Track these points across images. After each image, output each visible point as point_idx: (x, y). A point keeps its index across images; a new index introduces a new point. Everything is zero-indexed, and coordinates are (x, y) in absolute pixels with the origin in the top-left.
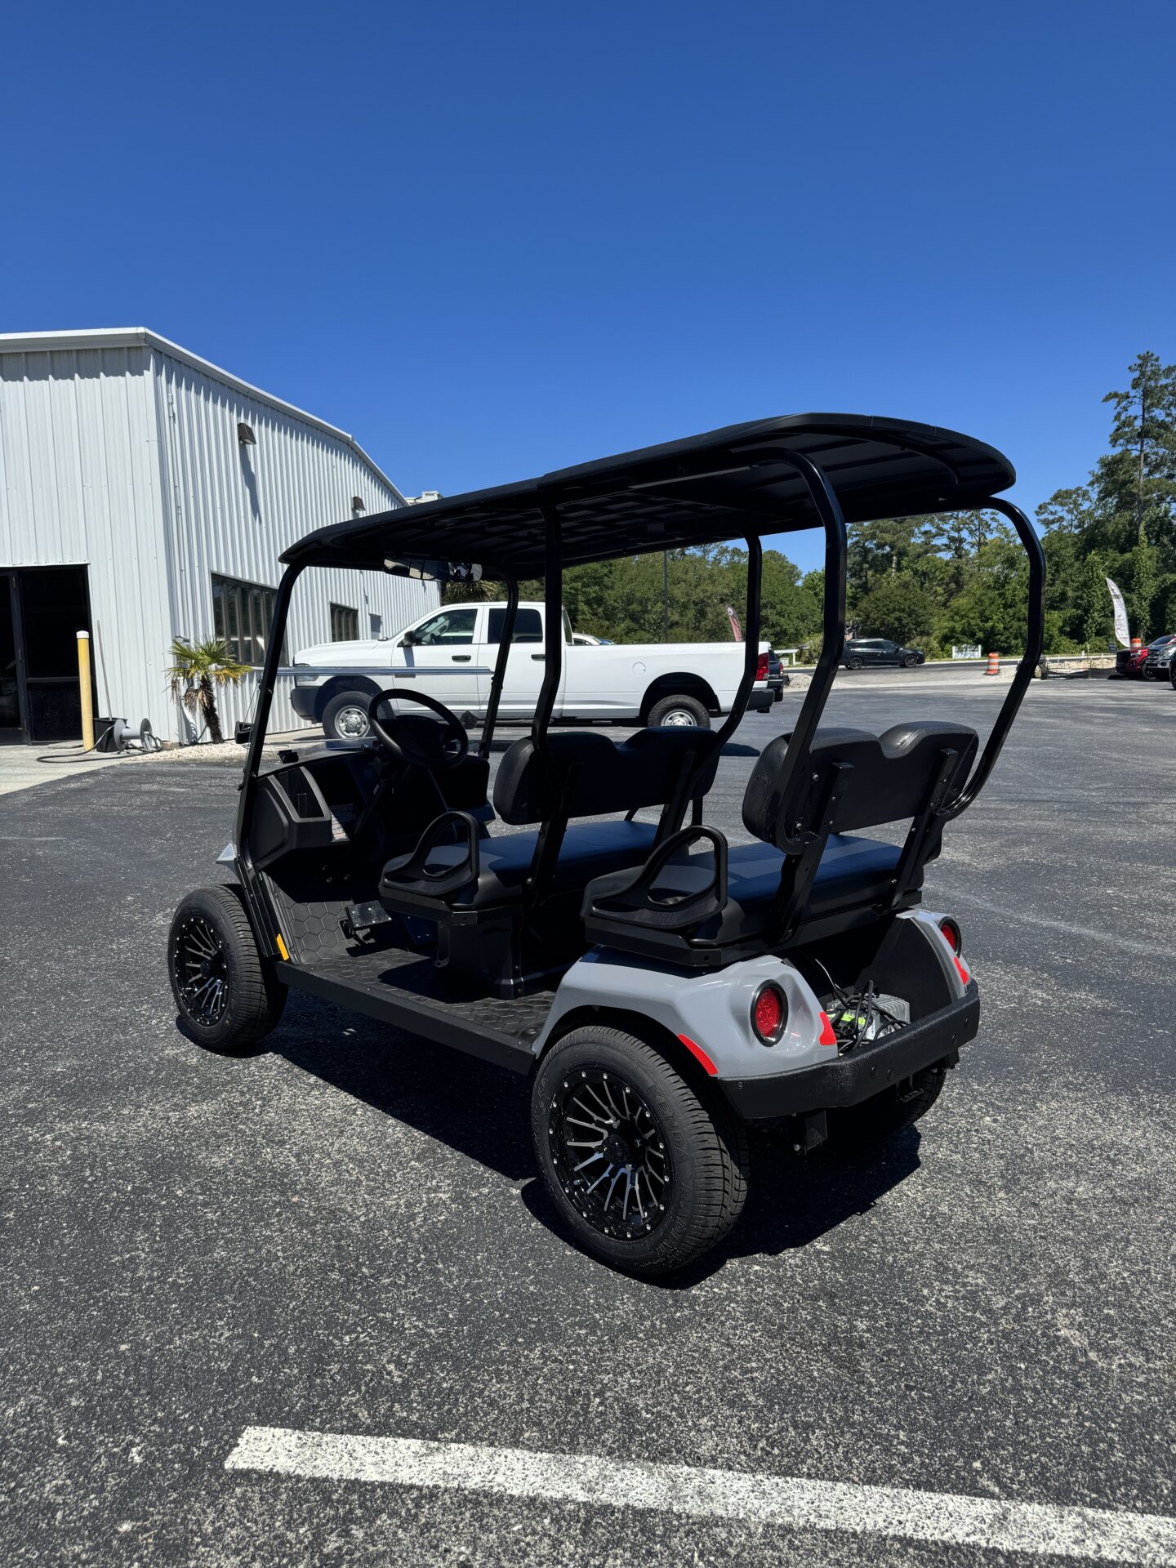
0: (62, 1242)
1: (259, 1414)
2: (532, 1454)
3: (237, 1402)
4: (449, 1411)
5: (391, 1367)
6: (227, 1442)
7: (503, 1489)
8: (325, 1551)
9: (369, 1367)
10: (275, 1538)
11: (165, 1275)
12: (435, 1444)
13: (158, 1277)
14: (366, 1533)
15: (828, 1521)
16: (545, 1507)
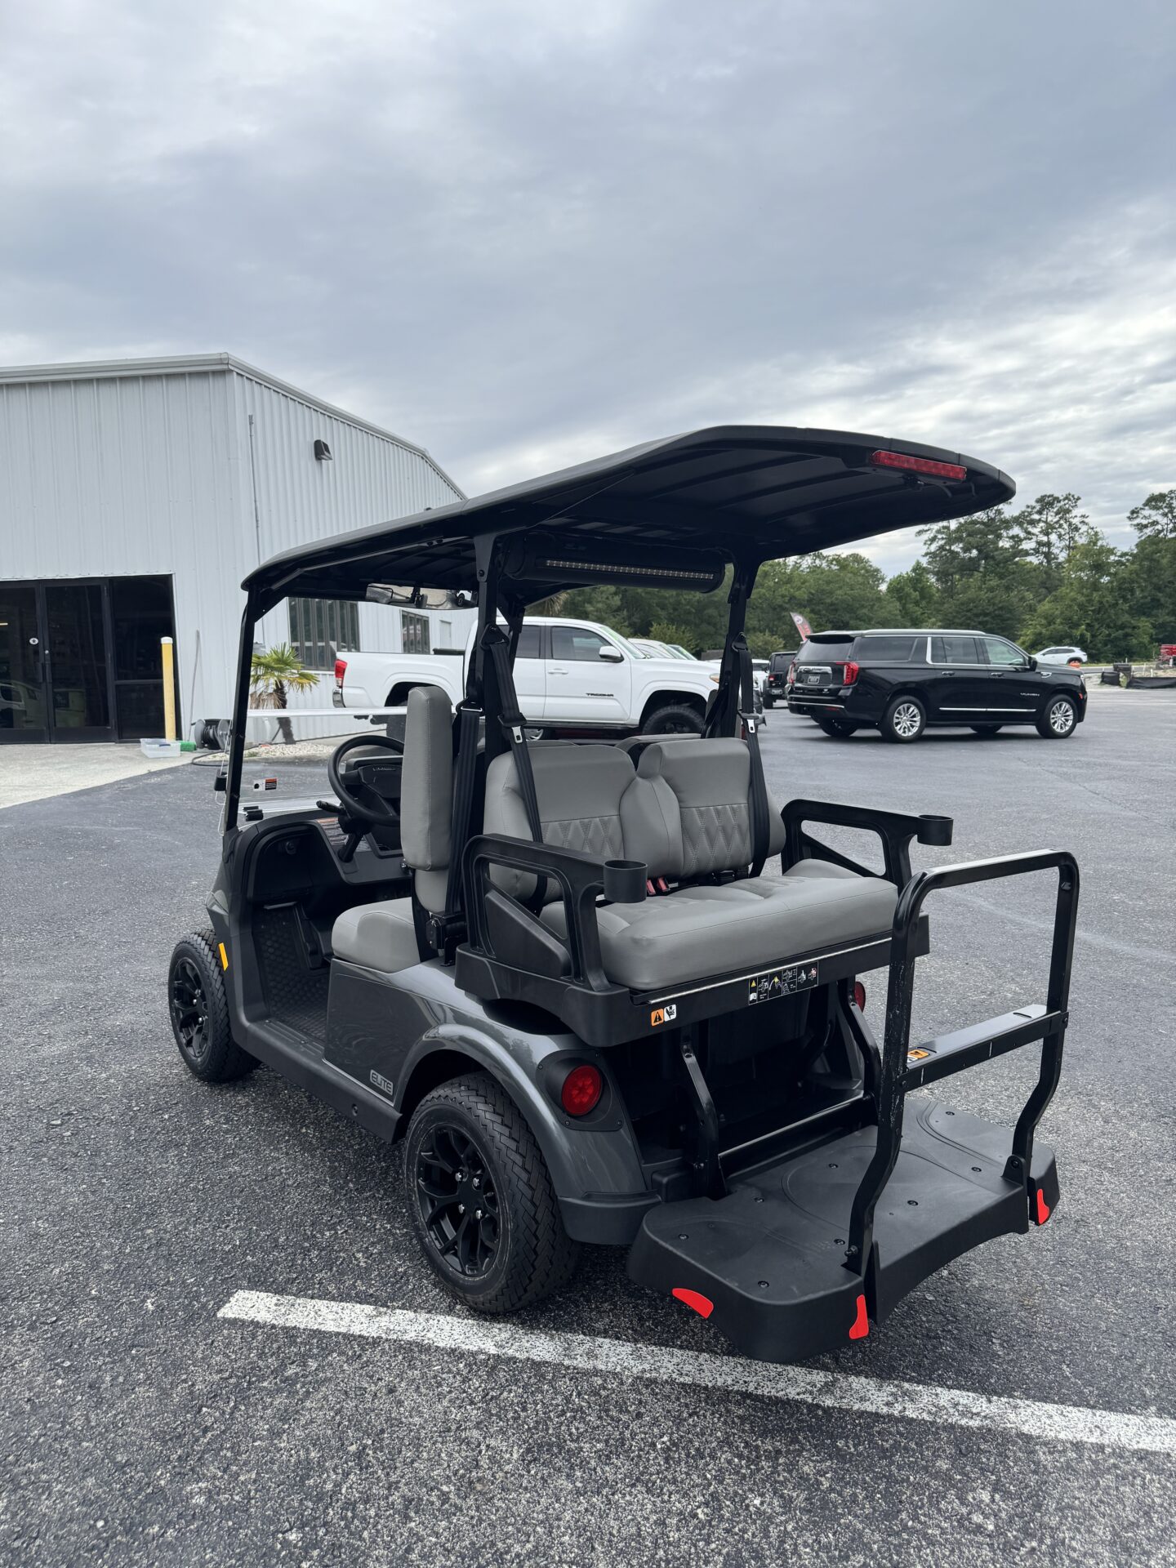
0: (108, 1154)
1: (249, 1282)
2: (460, 1320)
3: (233, 1273)
4: (400, 1288)
5: (360, 1255)
6: (221, 1300)
7: (431, 1342)
8: (286, 1375)
9: (342, 1254)
10: (249, 1364)
11: (188, 1182)
12: (382, 1309)
13: (182, 1183)
14: (319, 1365)
15: (686, 1378)
16: (462, 1355)
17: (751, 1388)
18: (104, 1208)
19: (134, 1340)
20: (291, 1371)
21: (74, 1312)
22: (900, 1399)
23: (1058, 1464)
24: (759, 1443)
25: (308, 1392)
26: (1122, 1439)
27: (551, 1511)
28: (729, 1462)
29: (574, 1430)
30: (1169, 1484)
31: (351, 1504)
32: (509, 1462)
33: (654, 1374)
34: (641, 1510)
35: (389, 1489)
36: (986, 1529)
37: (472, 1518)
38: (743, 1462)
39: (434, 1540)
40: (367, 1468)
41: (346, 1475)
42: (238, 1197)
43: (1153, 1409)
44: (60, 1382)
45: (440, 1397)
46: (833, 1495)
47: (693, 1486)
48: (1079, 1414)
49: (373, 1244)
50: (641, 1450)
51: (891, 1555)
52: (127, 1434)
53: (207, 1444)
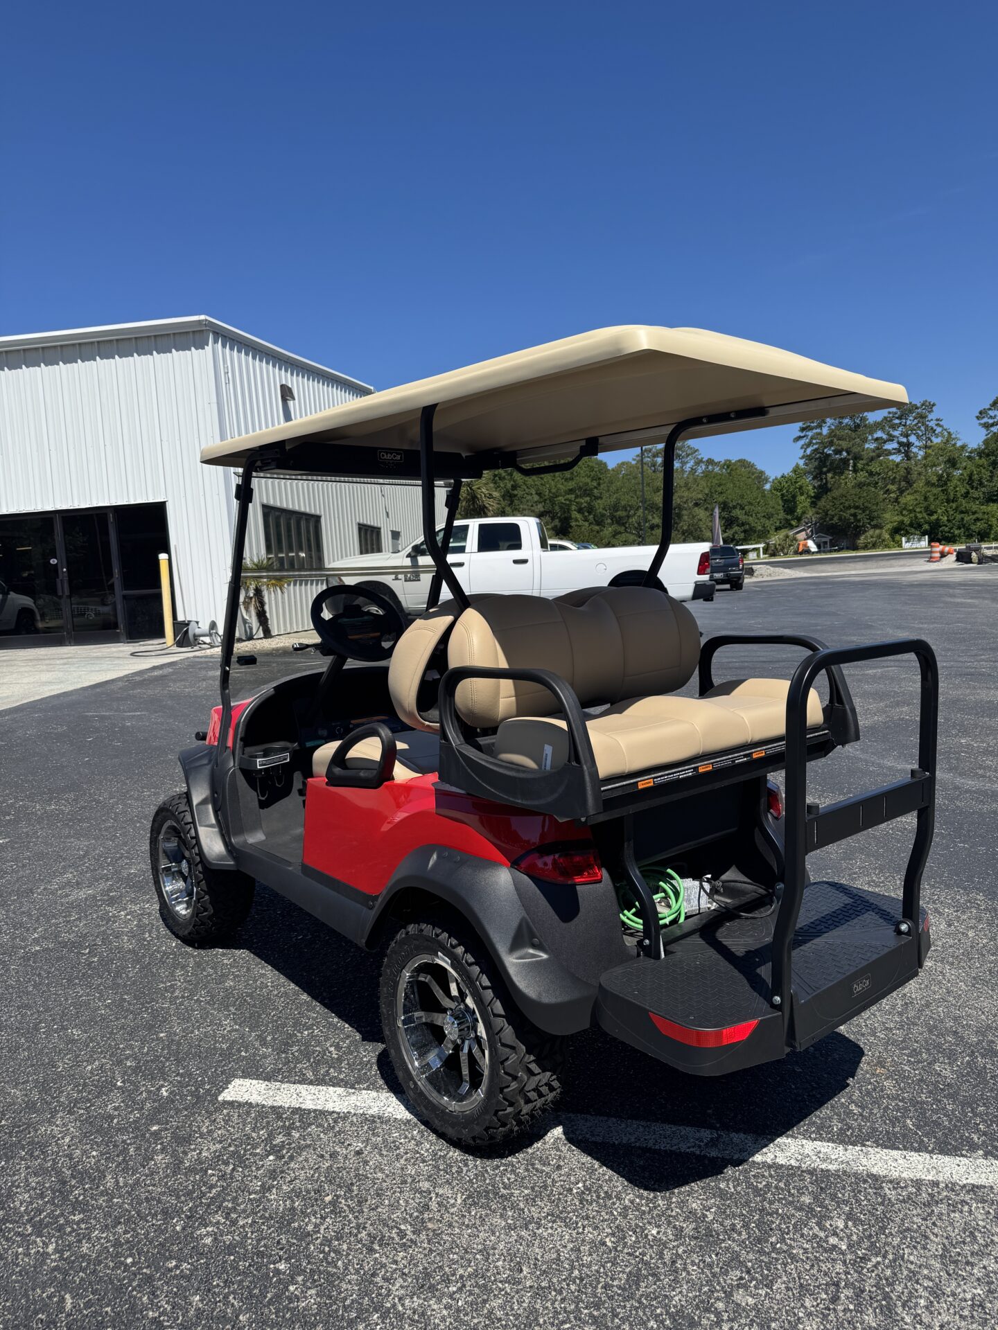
0: (127, 975)
1: (243, 1072)
3: (230, 1066)
4: (366, 1073)
5: (332, 1049)
6: (221, 1086)
7: (390, 1115)
8: (274, 1143)
9: (318, 1049)
10: (244, 1136)
11: (192, 994)
12: (351, 1091)
13: (188, 996)
14: (301, 1135)
15: (598, 1138)
16: (416, 1124)
17: (650, 1144)
18: (125, 1018)
19: (152, 1119)
20: (279, 1139)
21: (104, 1100)
23: (901, 1198)
25: (292, 1156)
26: (954, 1176)
27: (488, 1242)
28: (632, 1202)
29: (506, 1180)
30: (991, 1211)
31: (328, 1241)
32: (453, 1206)
34: (560, 1240)
35: (358, 1228)
36: (840, 1249)
37: (425, 1249)
38: (643, 1202)
39: (394, 1266)
40: (340, 1212)
41: (323, 1218)
42: (234, 1006)
43: (981, 1152)
44: (94, 1153)
45: (398, 1157)
46: (715, 1225)
47: (602, 1221)
48: (919, 1158)
49: (343, 1040)
50: (561, 1194)
51: (762, 1271)
52: (149, 1191)
53: (212, 1198)
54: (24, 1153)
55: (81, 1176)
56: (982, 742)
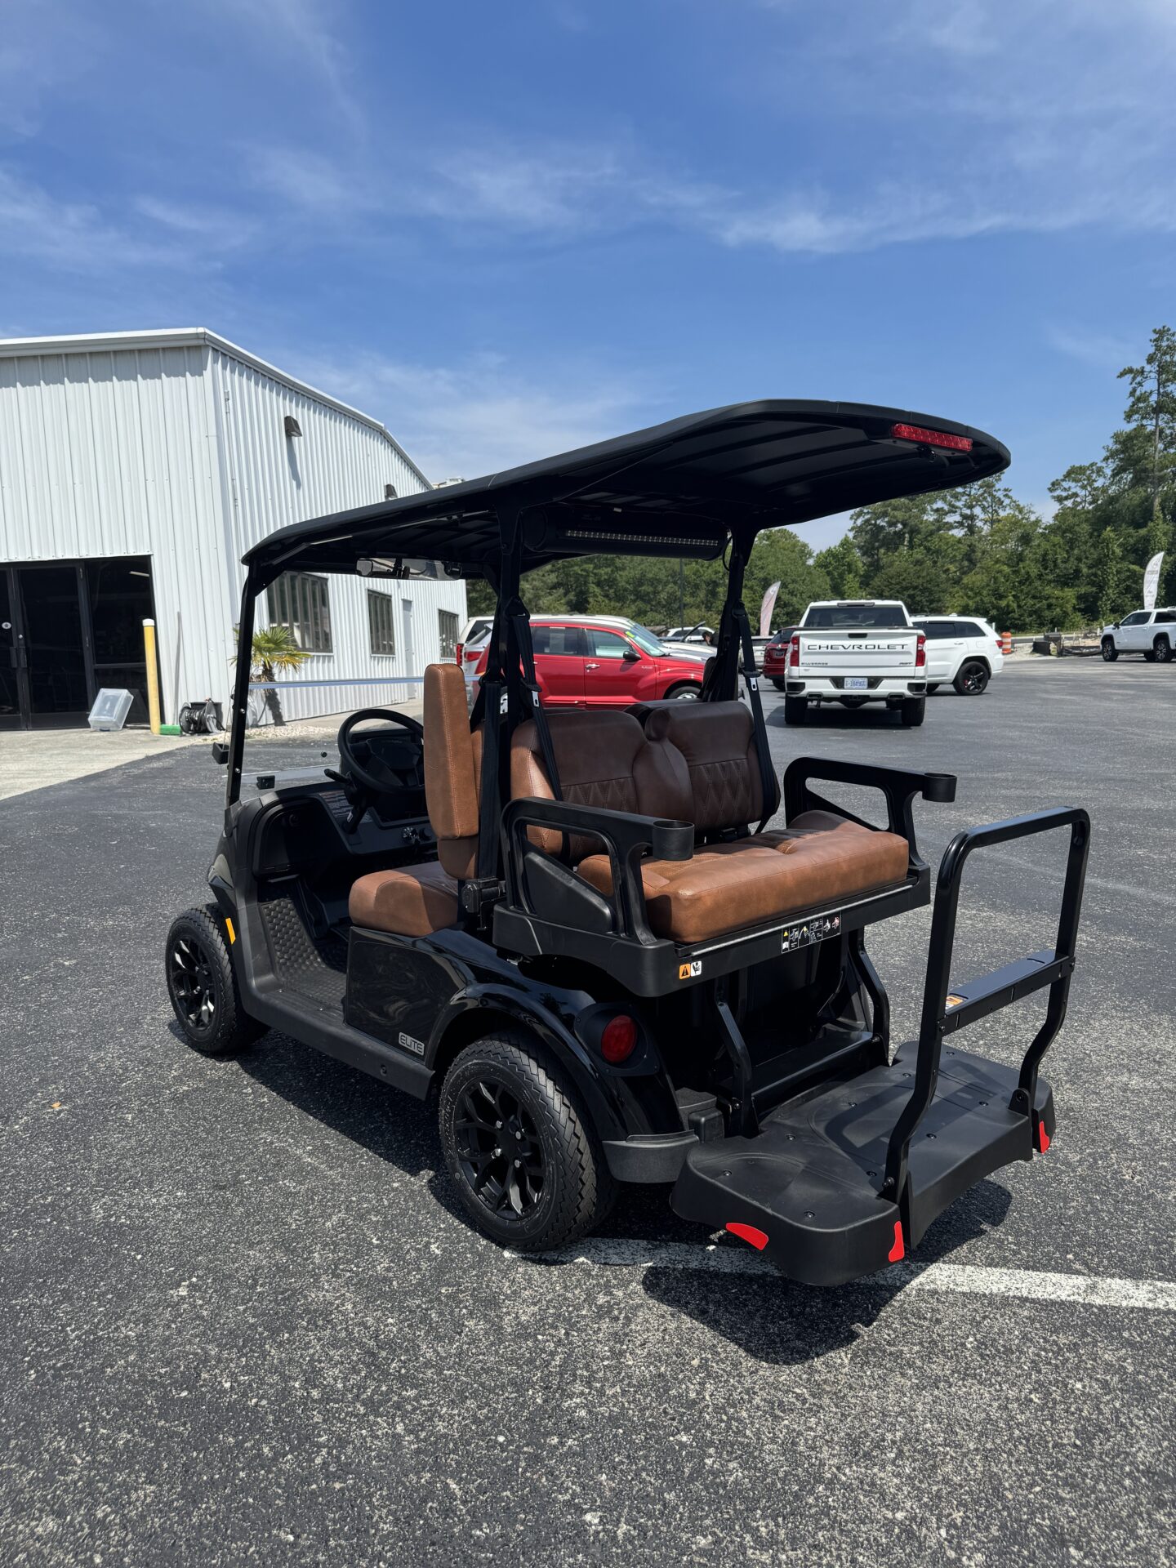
8: (598, 1303)
10: (559, 1296)
15: (963, 1287)
17: (1025, 1294)
18: (341, 1166)
19: (439, 1282)
20: (601, 1299)
21: (368, 1260)
22: (1159, 1295)
24: (1055, 1338)
25: (626, 1317)
27: (902, 1404)
28: (1038, 1355)
29: (886, 1336)
31: (721, 1408)
33: (932, 1286)
34: (981, 1398)
35: (748, 1393)
37: (836, 1413)
38: (1050, 1354)
39: (812, 1434)
40: (717, 1377)
41: (702, 1384)
44: (391, 1321)
46: (1141, 1377)
47: (1016, 1377)
50: (955, 1349)
52: (480, 1361)
53: (560, 1366)
54: (305, 1323)
55: (390, 1345)
56: (1162, 853)
